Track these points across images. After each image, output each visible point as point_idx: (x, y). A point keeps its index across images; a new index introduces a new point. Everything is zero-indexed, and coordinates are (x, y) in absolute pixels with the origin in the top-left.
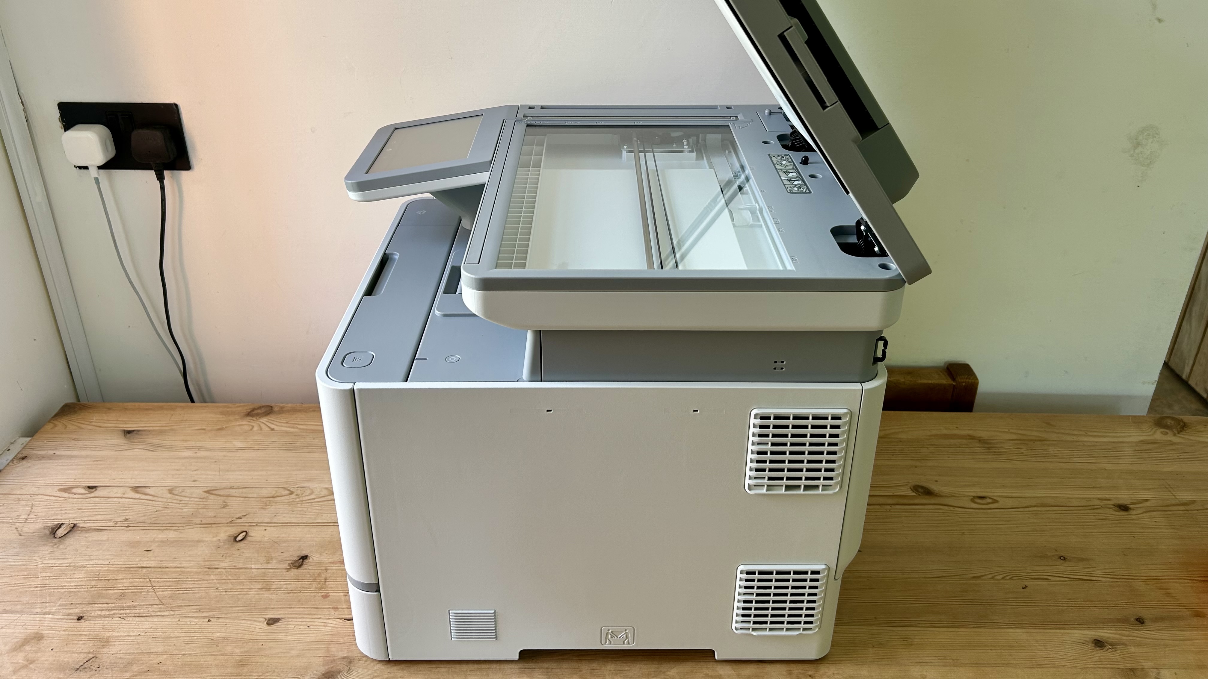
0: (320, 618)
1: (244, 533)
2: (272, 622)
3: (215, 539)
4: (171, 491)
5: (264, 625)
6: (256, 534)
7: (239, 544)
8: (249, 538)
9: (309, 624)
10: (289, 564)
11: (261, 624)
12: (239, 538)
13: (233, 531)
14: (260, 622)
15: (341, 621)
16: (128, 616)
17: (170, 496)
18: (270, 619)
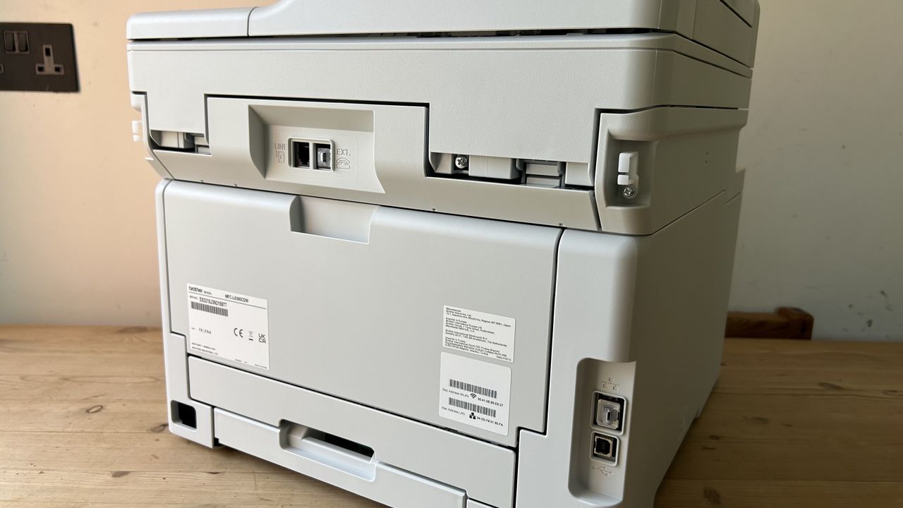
0: (180, 472)
1: (99, 407)
2: (118, 474)
3: (65, 411)
4: (23, 378)
5: (110, 478)
6: (111, 407)
7: (91, 414)
8: (103, 411)
9: (165, 476)
10: (147, 430)
11: (105, 476)
12: (93, 410)
13: (88, 405)
14: (104, 474)
15: (206, 474)
17: (22, 381)
18: (118, 472)
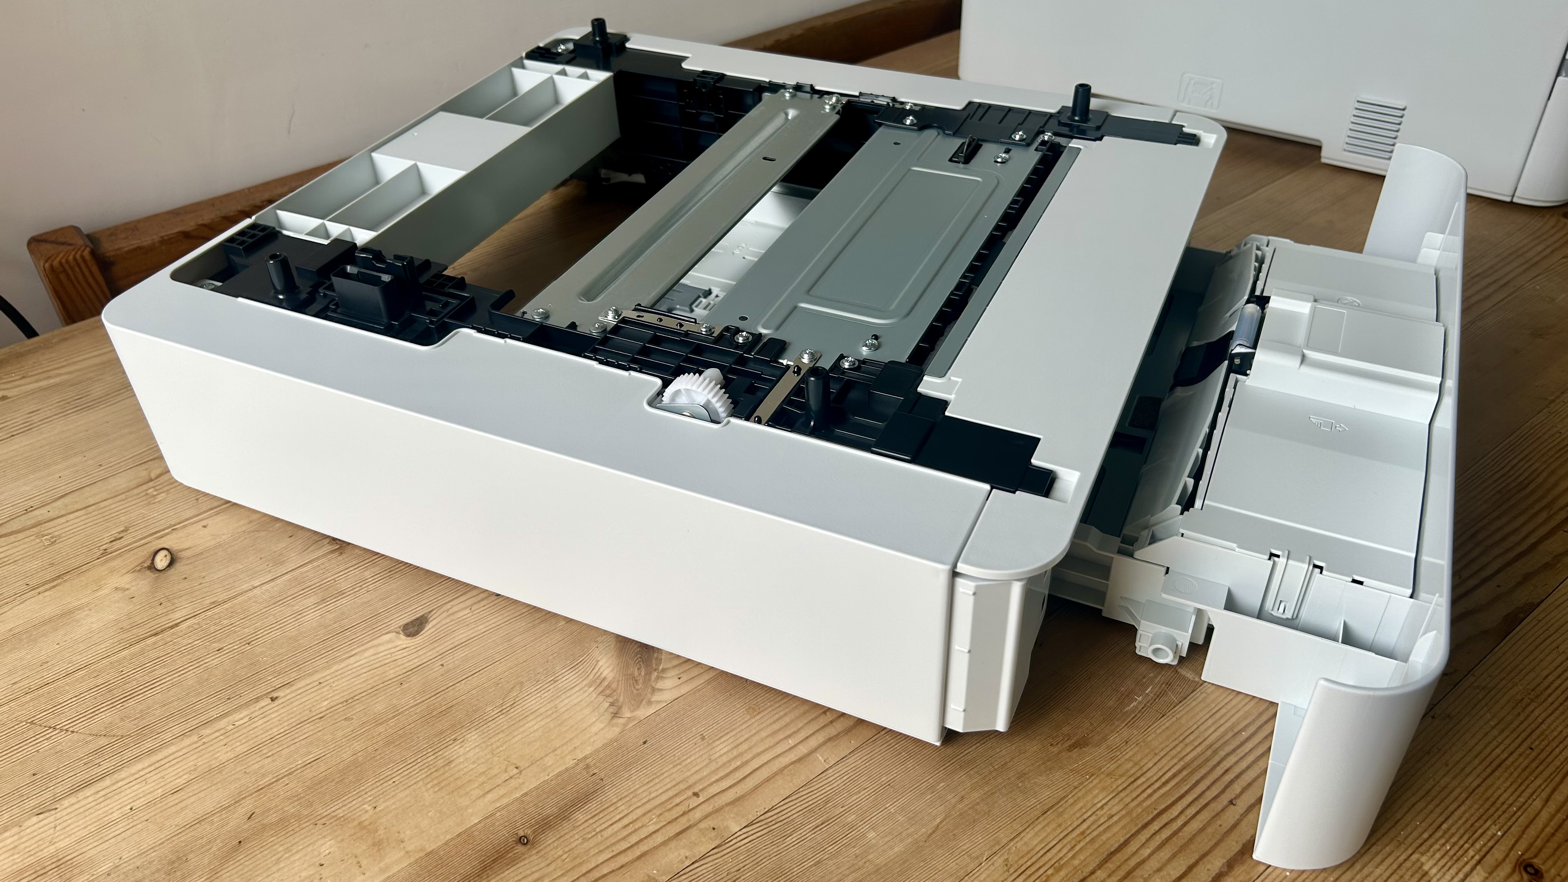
16: (57, 799)
